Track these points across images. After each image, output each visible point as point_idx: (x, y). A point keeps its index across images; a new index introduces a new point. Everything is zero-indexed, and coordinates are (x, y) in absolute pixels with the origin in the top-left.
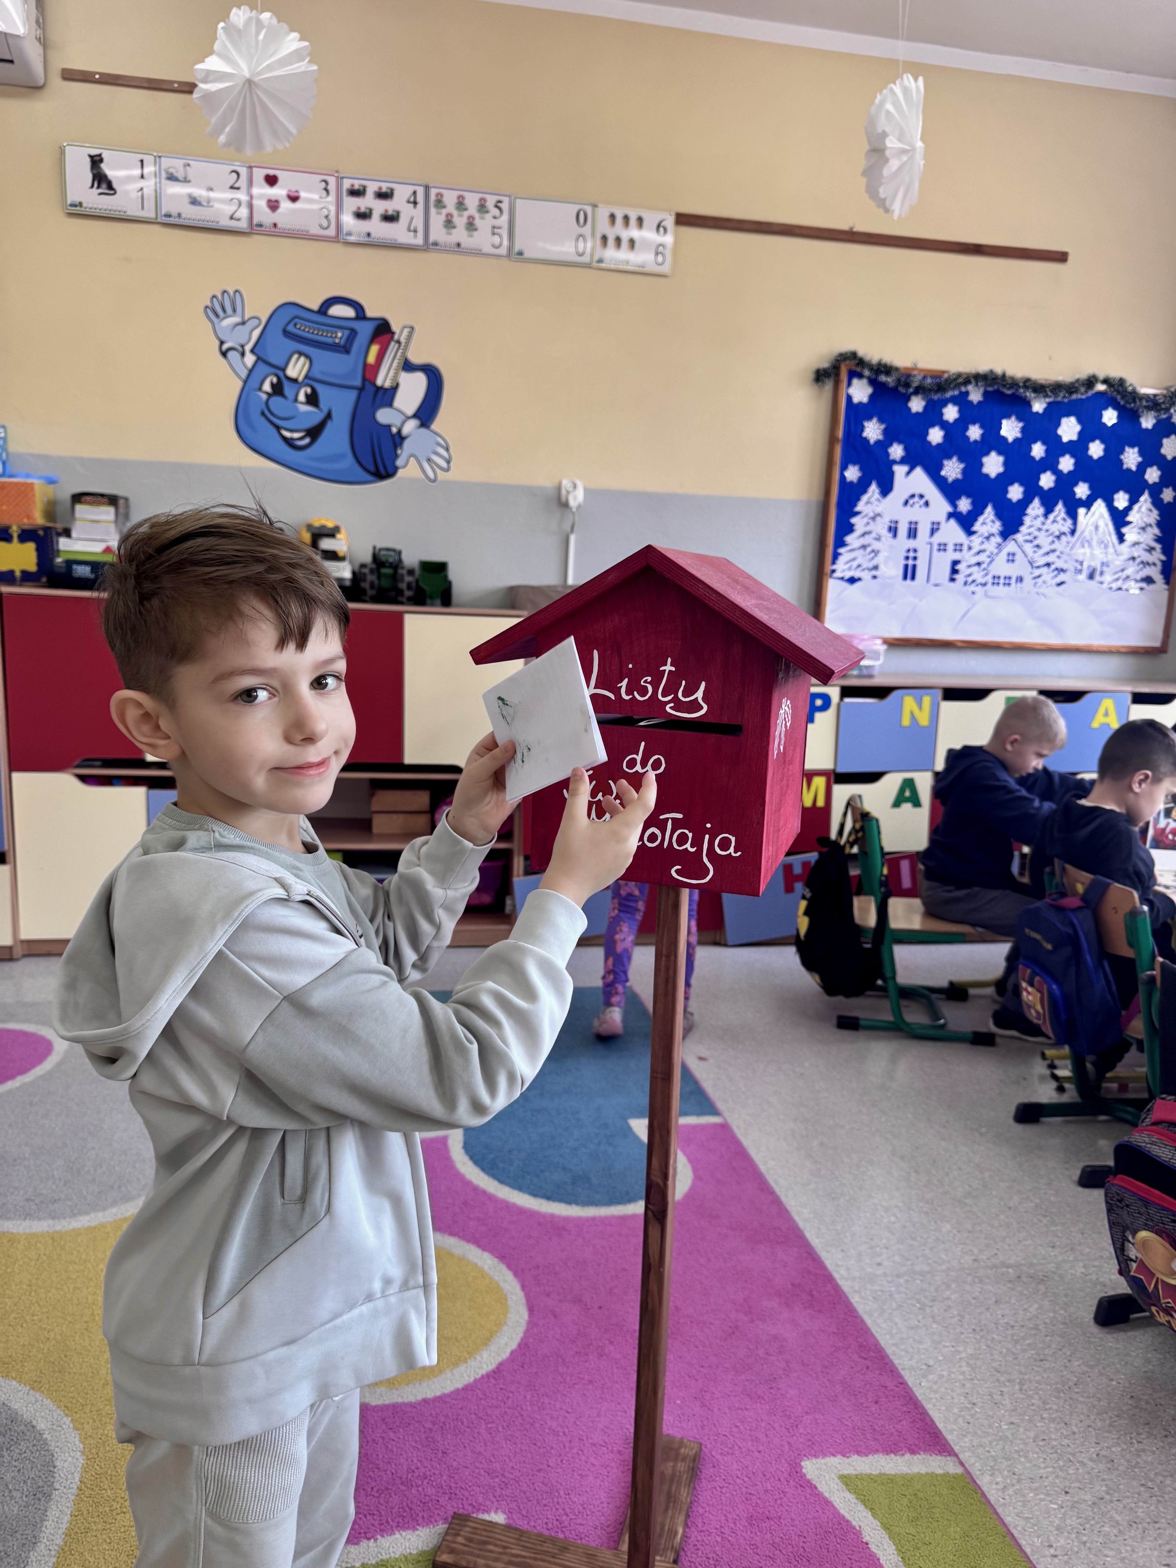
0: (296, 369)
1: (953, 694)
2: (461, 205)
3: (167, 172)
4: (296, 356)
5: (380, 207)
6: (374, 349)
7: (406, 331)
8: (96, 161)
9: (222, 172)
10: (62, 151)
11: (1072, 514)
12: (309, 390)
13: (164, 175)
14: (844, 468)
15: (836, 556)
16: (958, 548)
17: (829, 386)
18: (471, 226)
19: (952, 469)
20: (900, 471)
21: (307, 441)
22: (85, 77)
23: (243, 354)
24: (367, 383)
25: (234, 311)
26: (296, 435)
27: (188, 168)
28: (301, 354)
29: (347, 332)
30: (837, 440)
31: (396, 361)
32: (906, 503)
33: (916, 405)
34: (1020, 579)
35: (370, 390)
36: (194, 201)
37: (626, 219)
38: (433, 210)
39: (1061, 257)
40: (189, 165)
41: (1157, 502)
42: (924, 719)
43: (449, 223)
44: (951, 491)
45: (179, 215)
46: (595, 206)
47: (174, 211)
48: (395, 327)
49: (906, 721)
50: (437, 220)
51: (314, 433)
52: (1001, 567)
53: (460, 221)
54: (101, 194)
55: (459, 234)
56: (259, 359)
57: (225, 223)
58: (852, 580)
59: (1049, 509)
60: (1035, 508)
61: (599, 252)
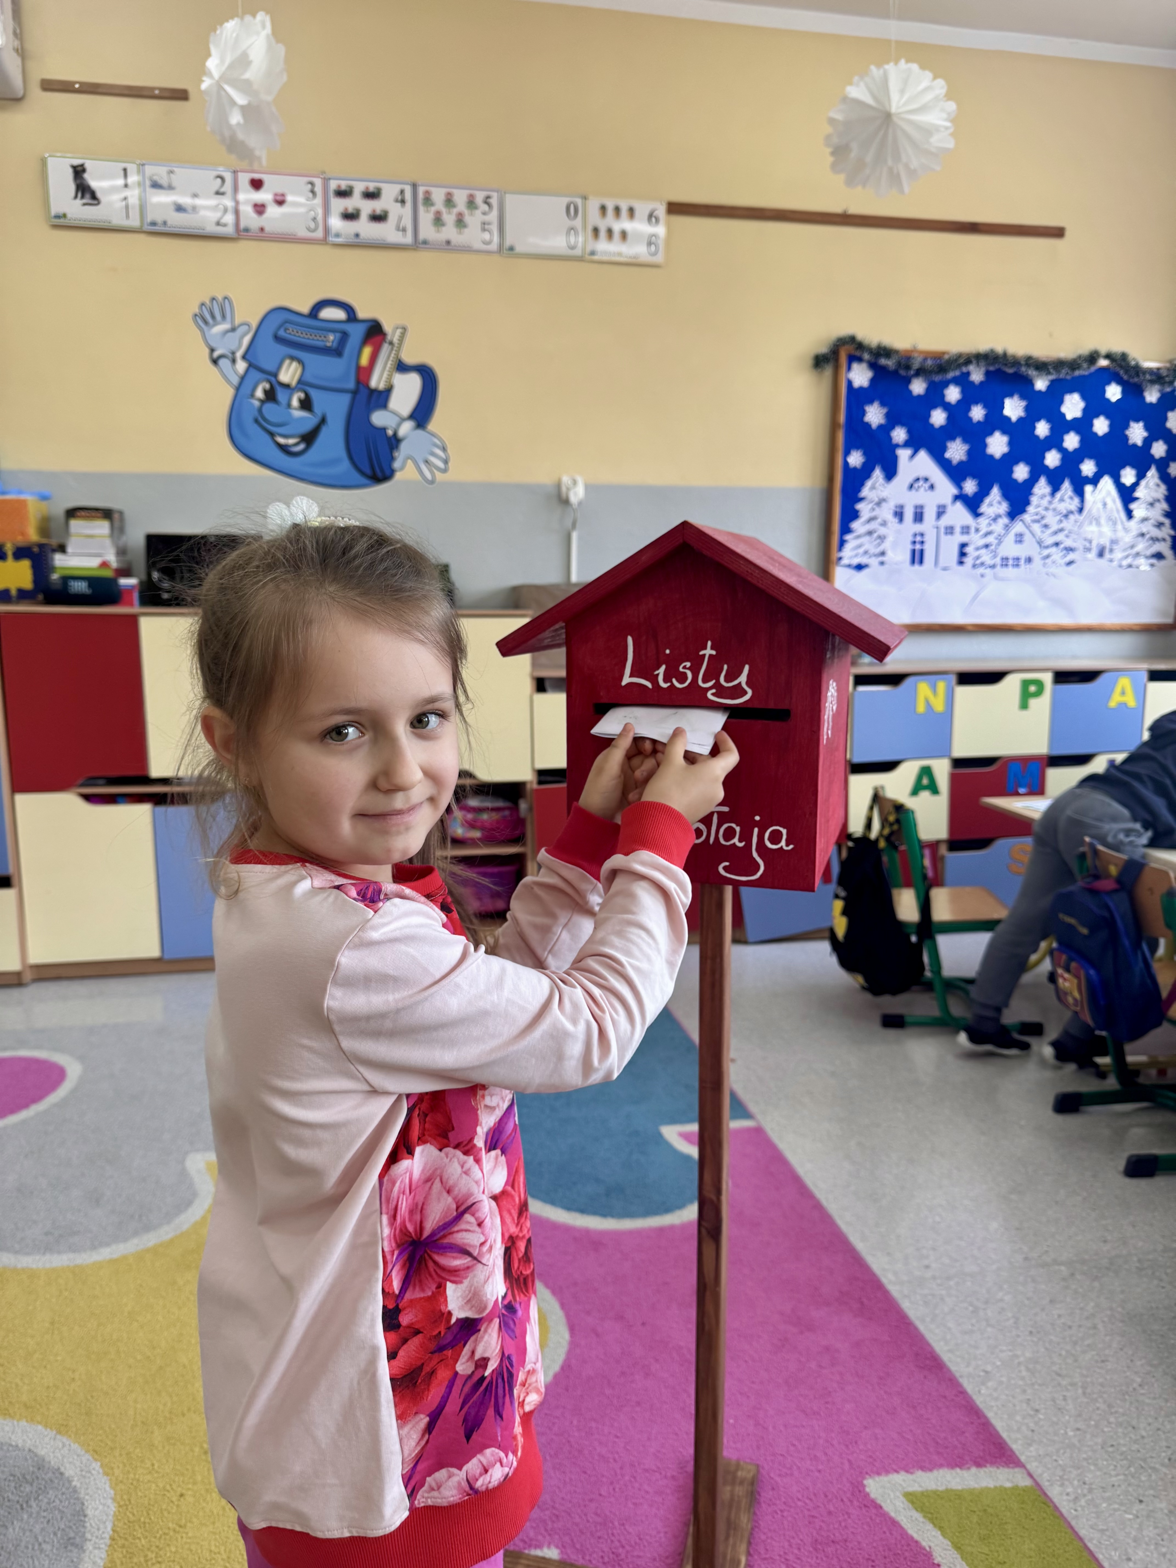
0: (289, 374)
1: (967, 678)
2: (449, 201)
3: (151, 180)
4: (287, 362)
5: (367, 207)
6: (367, 351)
7: (399, 332)
8: (79, 172)
9: (206, 178)
10: (43, 162)
11: (1080, 493)
12: (302, 395)
13: (148, 183)
14: (847, 453)
15: (842, 543)
16: (966, 530)
17: (828, 372)
18: (460, 222)
19: (956, 451)
20: (903, 454)
21: (302, 446)
22: (65, 87)
23: (234, 361)
24: (361, 386)
25: (224, 317)
26: (291, 441)
27: (172, 175)
28: (293, 358)
29: (338, 335)
30: (839, 425)
31: (390, 362)
32: (911, 487)
33: (918, 387)
34: (1029, 560)
35: (364, 392)
36: (180, 208)
37: (617, 210)
38: (421, 209)
39: (1058, 233)
40: (172, 172)
41: (1164, 477)
42: (939, 705)
43: (438, 221)
44: (956, 474)
45: (165, 223)
46: (585, 198)
47: (159, 219)
48: (387, 327)
49: (921, 708)
50: (426, 217)
51: (309, 438)
52: (1009, 548)
53: (449, 218)
54: (85, 204)
55: (449, 232)
56: (251, 366)
57: (212, 229)
58: (860, 567)
59: (1055, 487)
60: (1042, 487)
61: (591, 245)
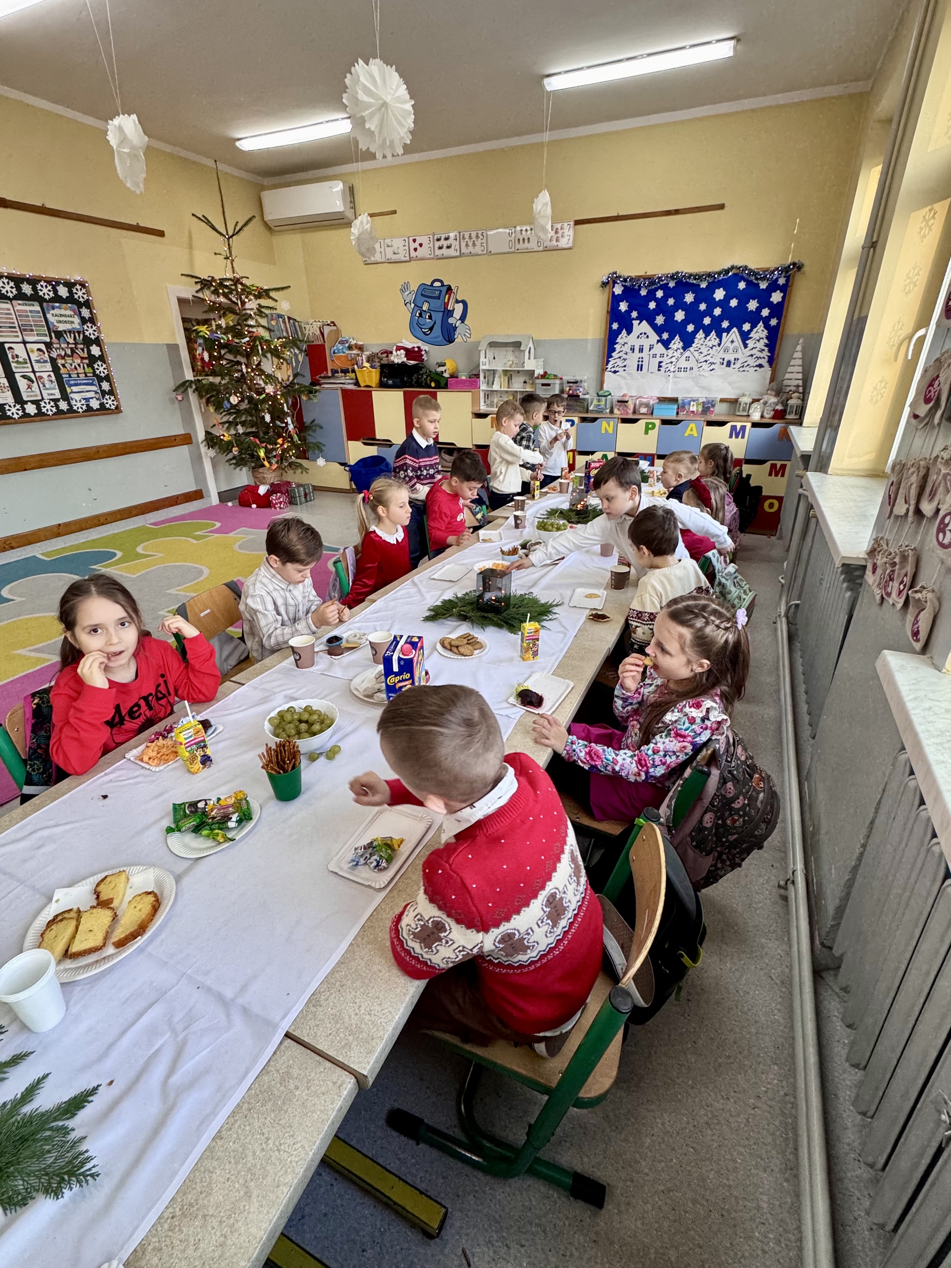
0: (425, 307)
1: (624, 421)
2: (470, 237)
3: (388, 244)
4: (425, 303)
5: (445, 243)
6: (447, 296)
7: (456, 289)
9: (402, 241)
11: (720, 336)
12: (429, 314)
13: (386, 245)
14: (611, 324)
15: (608, 362)
16: (662, 355)
17: (606, 289)
18: (474, 245)
19: (660, 320)
20: (636, 323)
23: (410, 304)
24: (445, 309)
25: (408, 289)
26: (426, 330)
27: (392, 242)
28: (426, 301)
29: (439, 292)
30: (609, 312)
31: (454, 300)
32: (638, 337)
33: (643, 292)
34: (691, 369)
36: (395, 253)
37: (526, 230)
38: (462, 241)
39: (721, 207)
40: (392, 240)
41: (767, 326)
43: (467, 245)
44: (659, 330)
46: (515, 228)
47: (390, 258)
50: (463, 244)
51: (431, 329)
52: (683, 363)
53: (470, 244)
55: (471, 249)
56: (415, 305)
57: (403, 259)
58: (615, 372)
59: (707, 334)
60: (701, 335)
61: (518, 246)
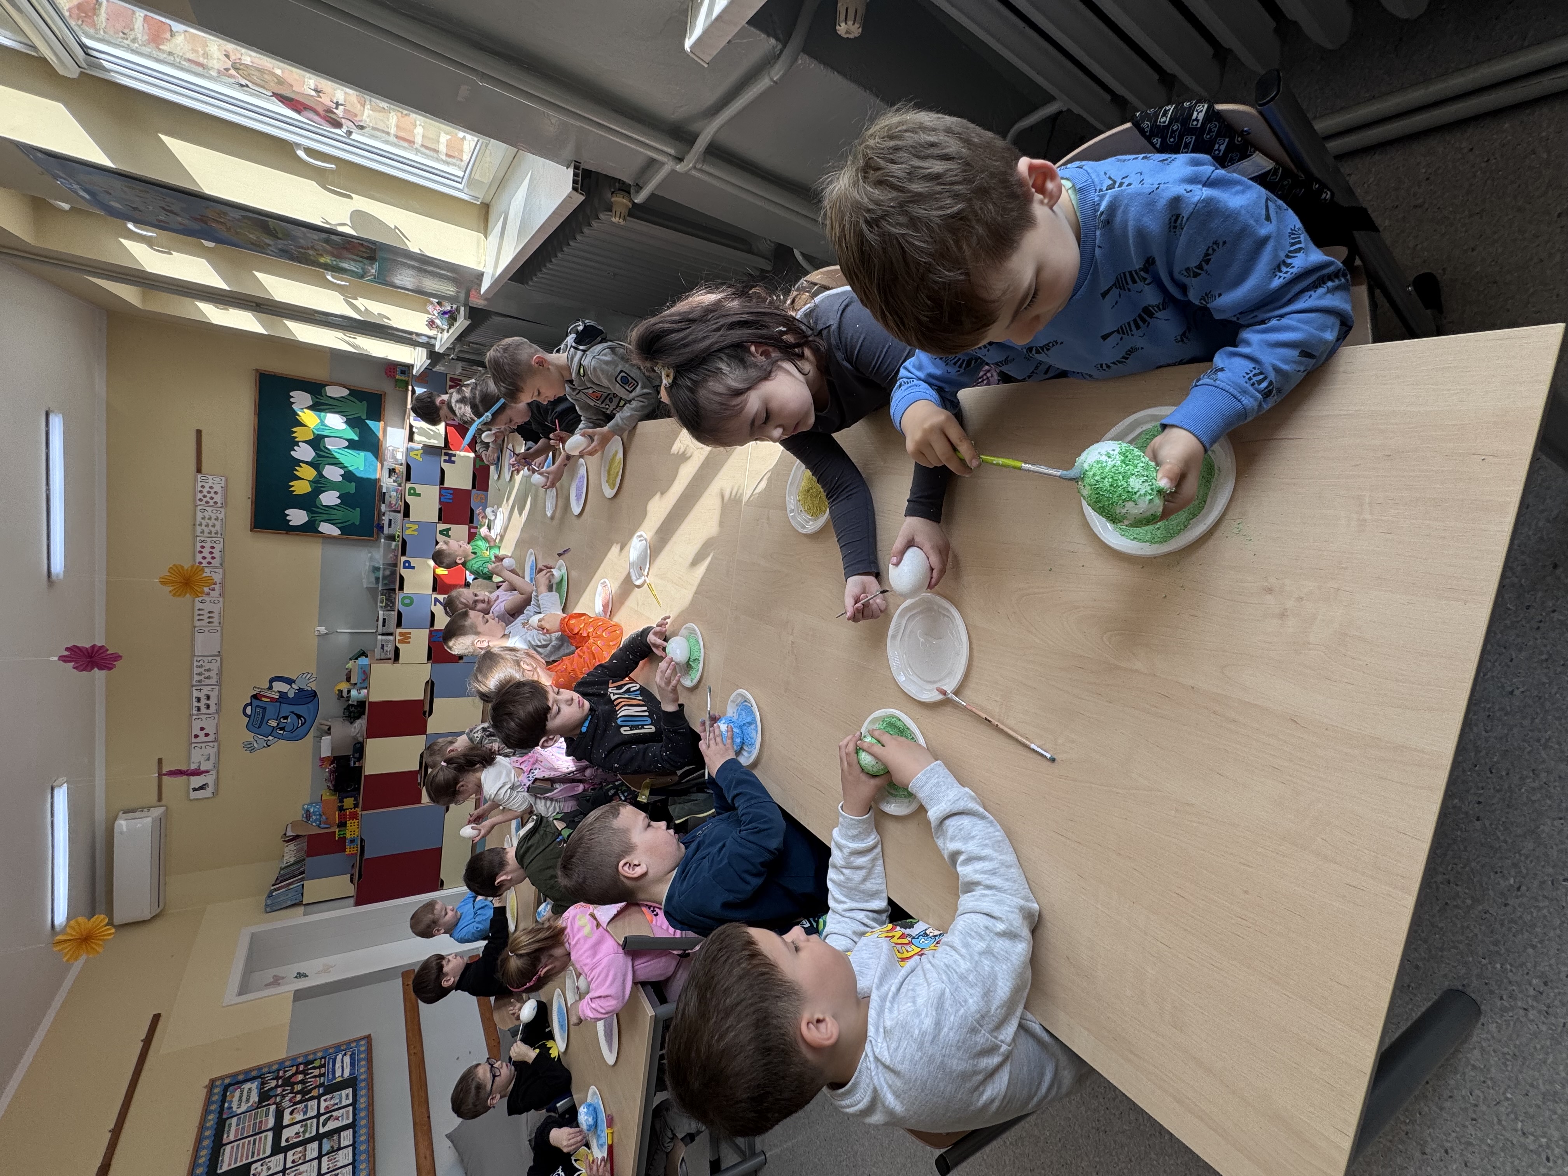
0: (274, 724)
2: (199, 674)
5: (204, 701)
6: (263, 699)
8: (195, 790)
10: (192, 800)
22: (159, 794)
36: (208, 759)
37: (199, 615)
38: (204, 683)
42: (416, 526)
43: (208, 678)
46: (195, 627)
47: (212, 765)
49: (416, 533)
50: (207, 682)
51: (299, 717)
53: (207, 674)
54: (209, 788)
55: (213, 674)
57: (215, 750)
61: (216, 624)
